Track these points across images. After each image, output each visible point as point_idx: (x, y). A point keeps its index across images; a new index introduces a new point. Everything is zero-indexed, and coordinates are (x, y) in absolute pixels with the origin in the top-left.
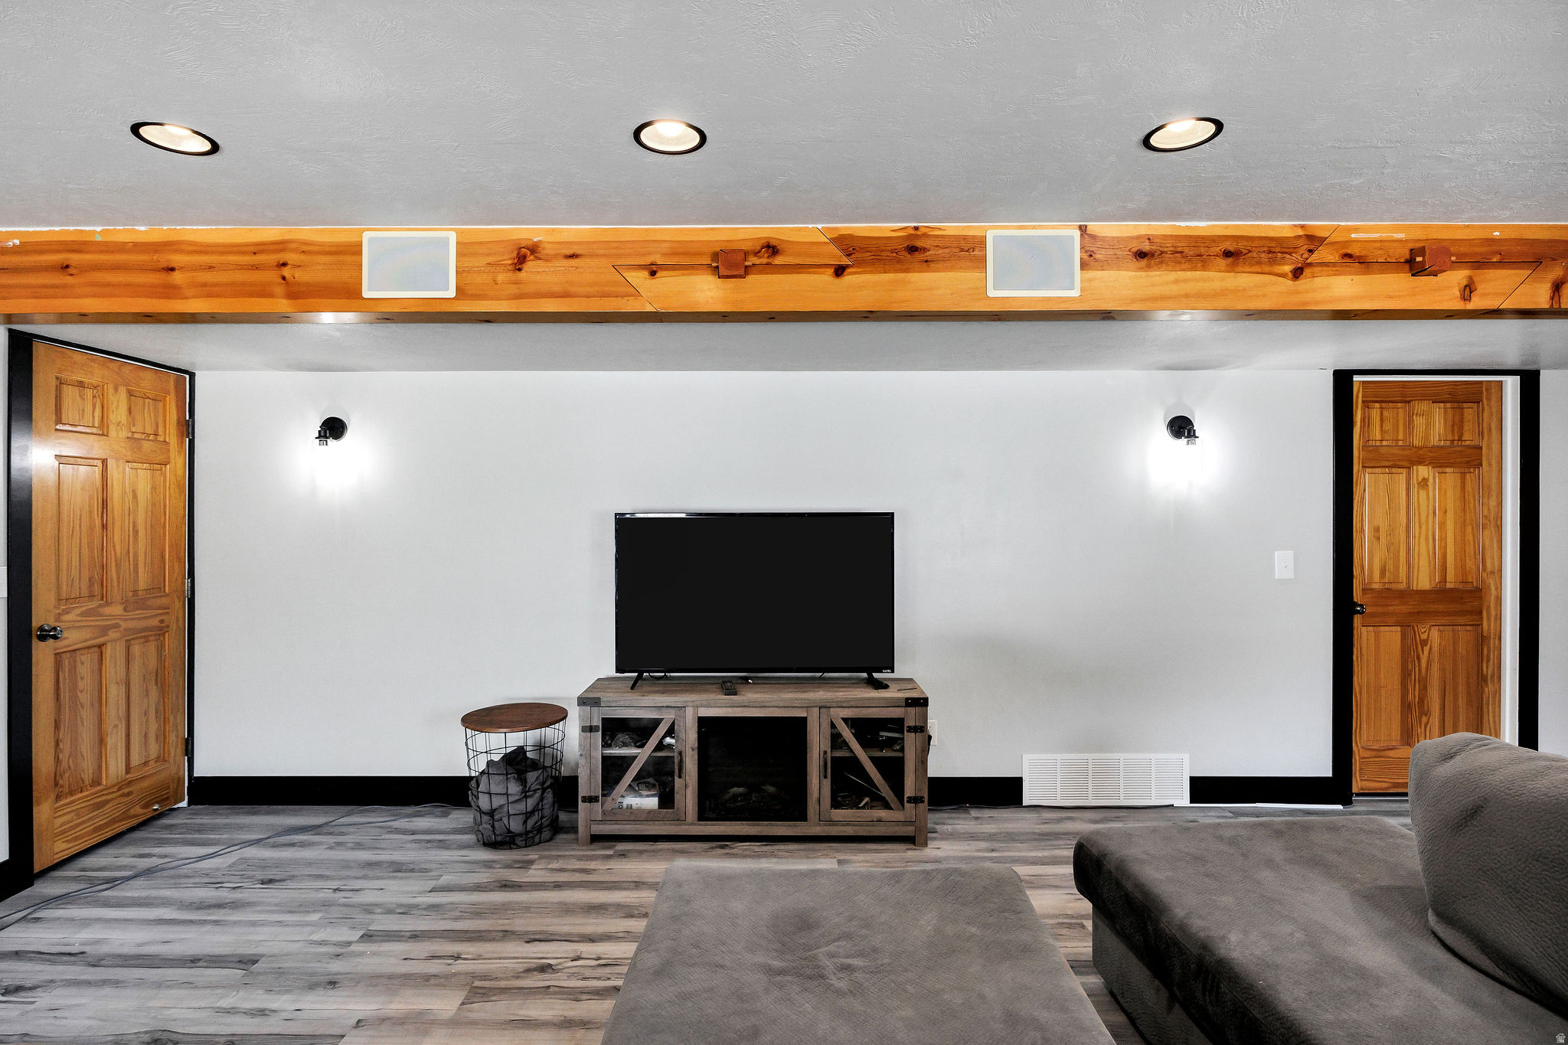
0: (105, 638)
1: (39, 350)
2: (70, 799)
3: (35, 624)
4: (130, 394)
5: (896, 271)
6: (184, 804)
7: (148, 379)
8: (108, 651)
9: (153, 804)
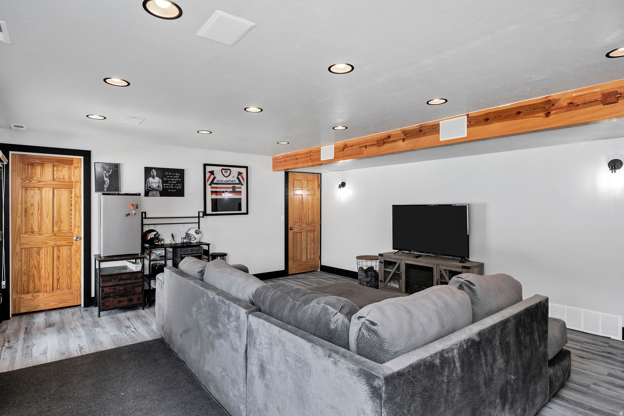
0: (302, 231)
1: (290, 174)
2: (295, 262)
3: (289, 227)
4: (308, 180)
5: (417, 138)
6: (319, 270)
7: (311, 176)
8: (303, 233)
9: (312, 268)
